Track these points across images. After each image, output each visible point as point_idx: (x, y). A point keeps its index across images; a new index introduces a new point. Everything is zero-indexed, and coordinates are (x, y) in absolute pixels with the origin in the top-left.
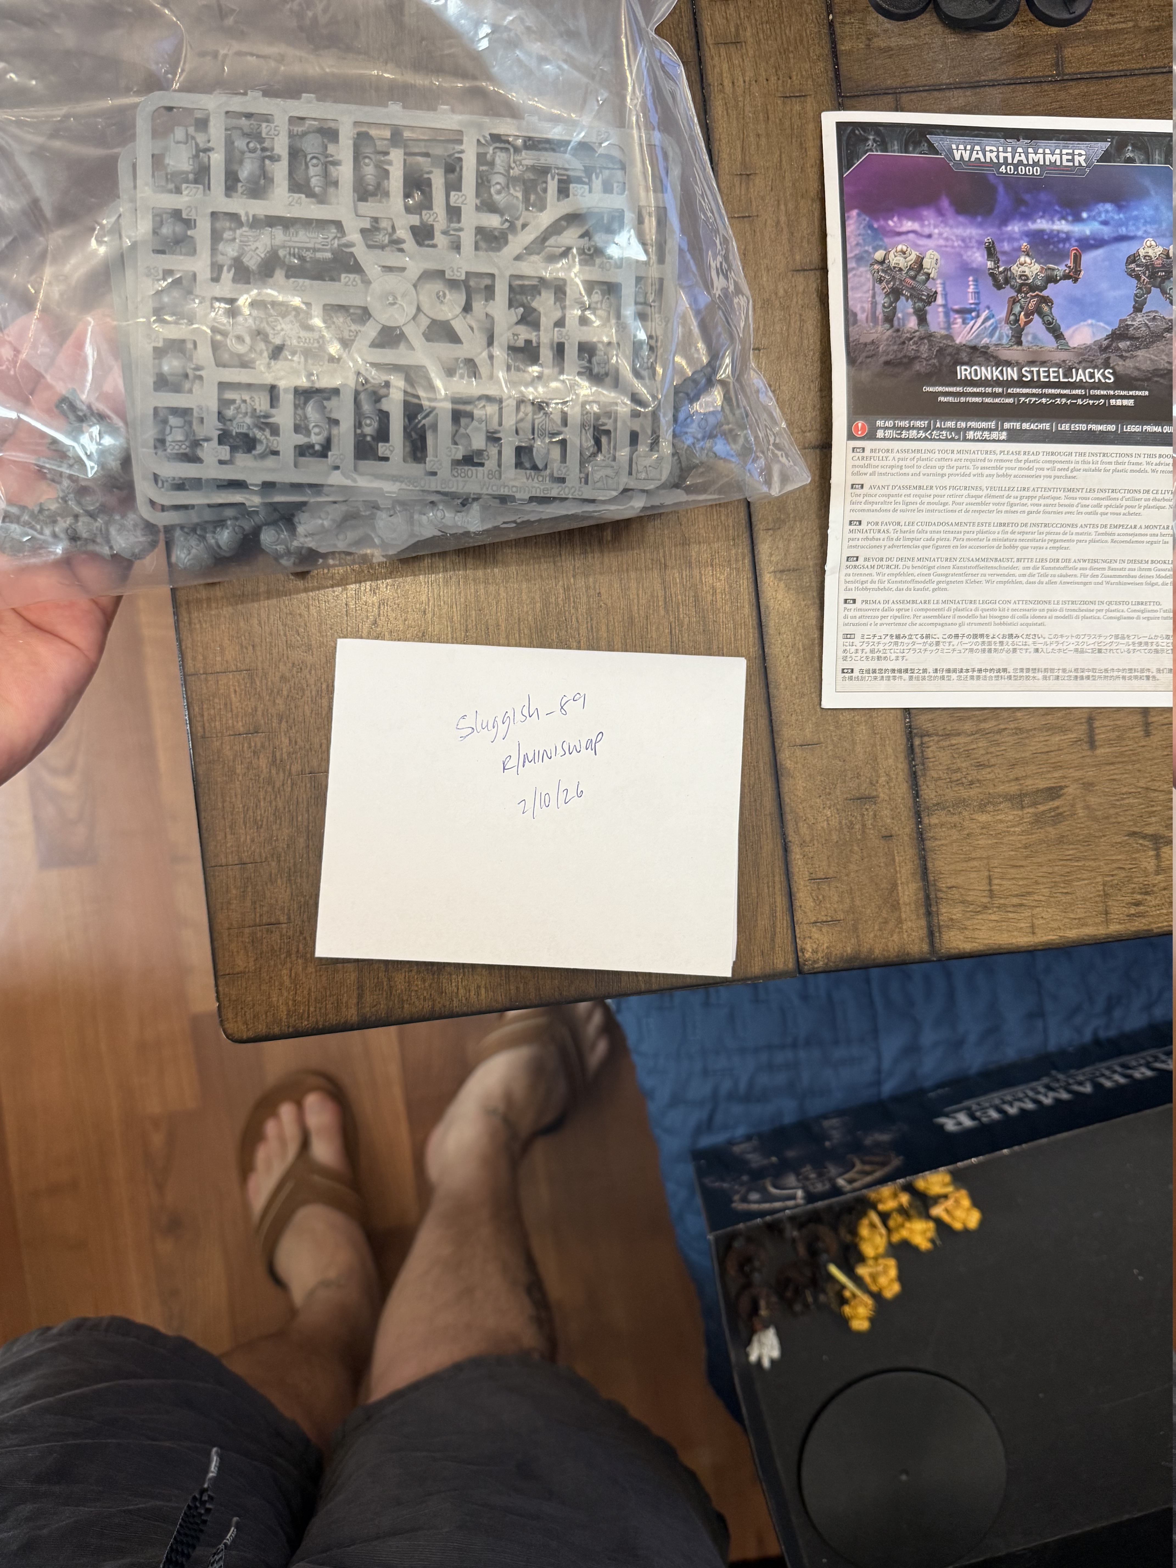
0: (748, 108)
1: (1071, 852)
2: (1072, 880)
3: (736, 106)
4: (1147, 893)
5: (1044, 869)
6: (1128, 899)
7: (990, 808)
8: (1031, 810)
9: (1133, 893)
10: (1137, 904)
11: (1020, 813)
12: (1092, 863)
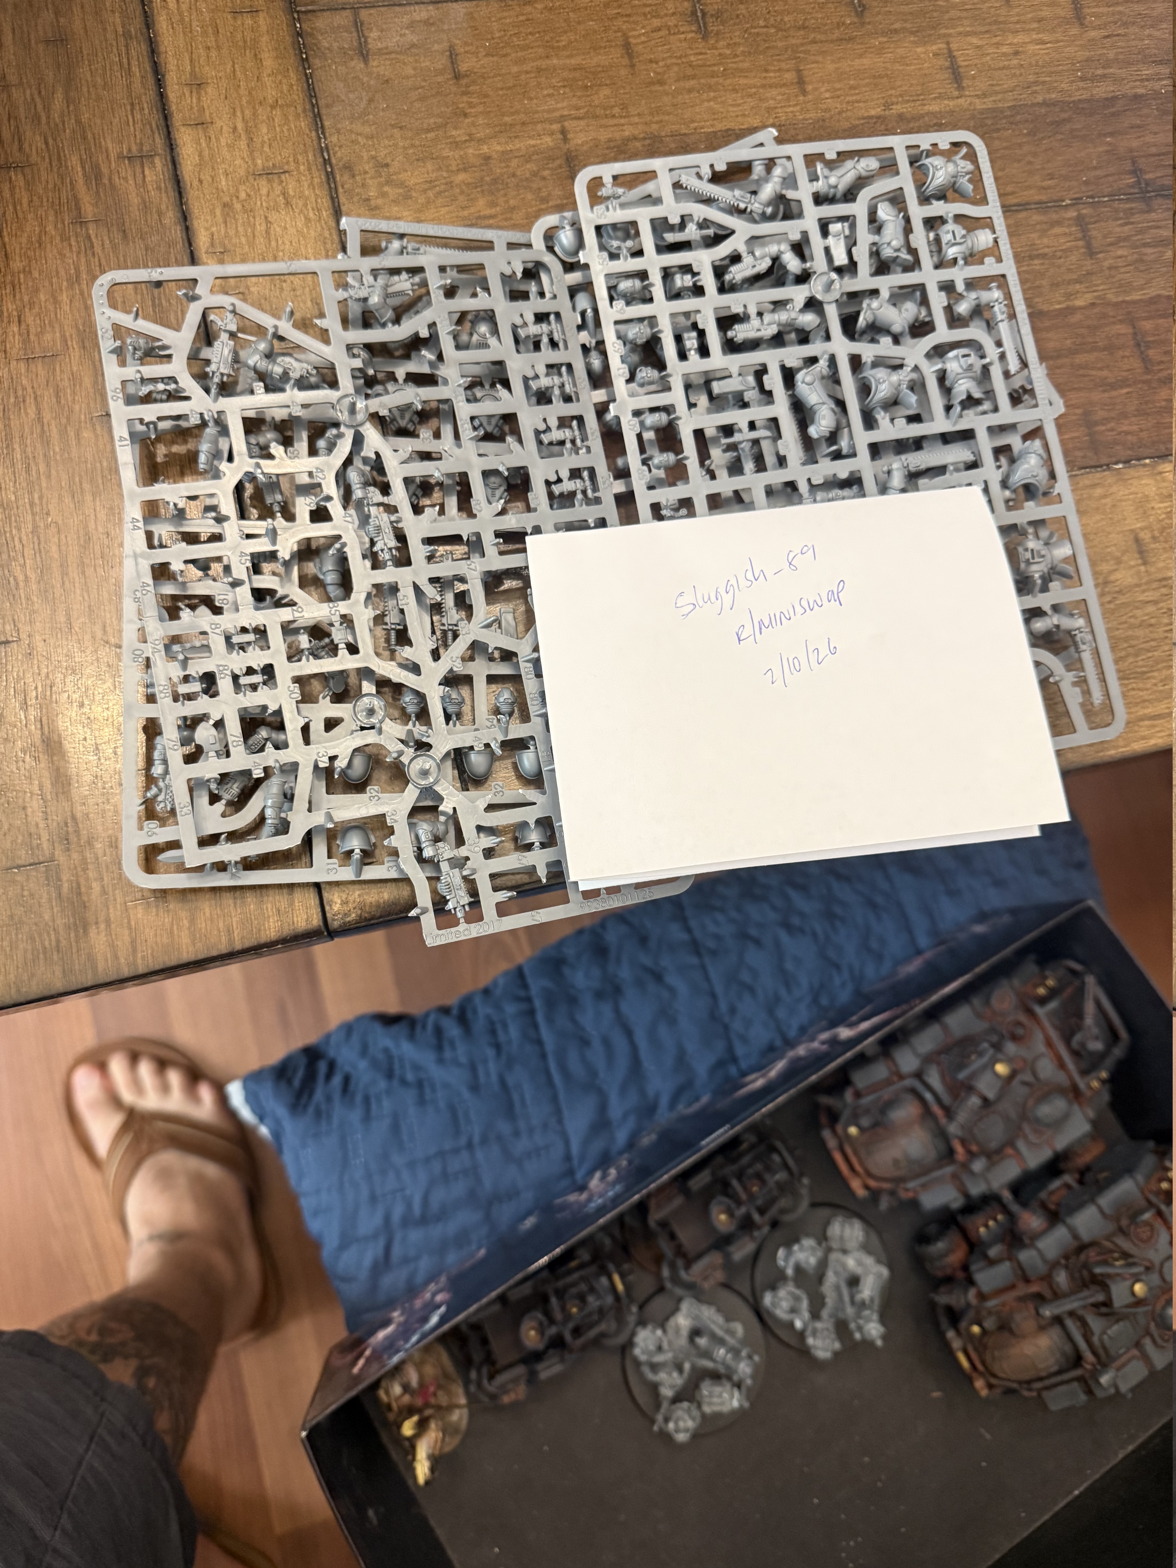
0: (194, 24)
3: (182, 20)
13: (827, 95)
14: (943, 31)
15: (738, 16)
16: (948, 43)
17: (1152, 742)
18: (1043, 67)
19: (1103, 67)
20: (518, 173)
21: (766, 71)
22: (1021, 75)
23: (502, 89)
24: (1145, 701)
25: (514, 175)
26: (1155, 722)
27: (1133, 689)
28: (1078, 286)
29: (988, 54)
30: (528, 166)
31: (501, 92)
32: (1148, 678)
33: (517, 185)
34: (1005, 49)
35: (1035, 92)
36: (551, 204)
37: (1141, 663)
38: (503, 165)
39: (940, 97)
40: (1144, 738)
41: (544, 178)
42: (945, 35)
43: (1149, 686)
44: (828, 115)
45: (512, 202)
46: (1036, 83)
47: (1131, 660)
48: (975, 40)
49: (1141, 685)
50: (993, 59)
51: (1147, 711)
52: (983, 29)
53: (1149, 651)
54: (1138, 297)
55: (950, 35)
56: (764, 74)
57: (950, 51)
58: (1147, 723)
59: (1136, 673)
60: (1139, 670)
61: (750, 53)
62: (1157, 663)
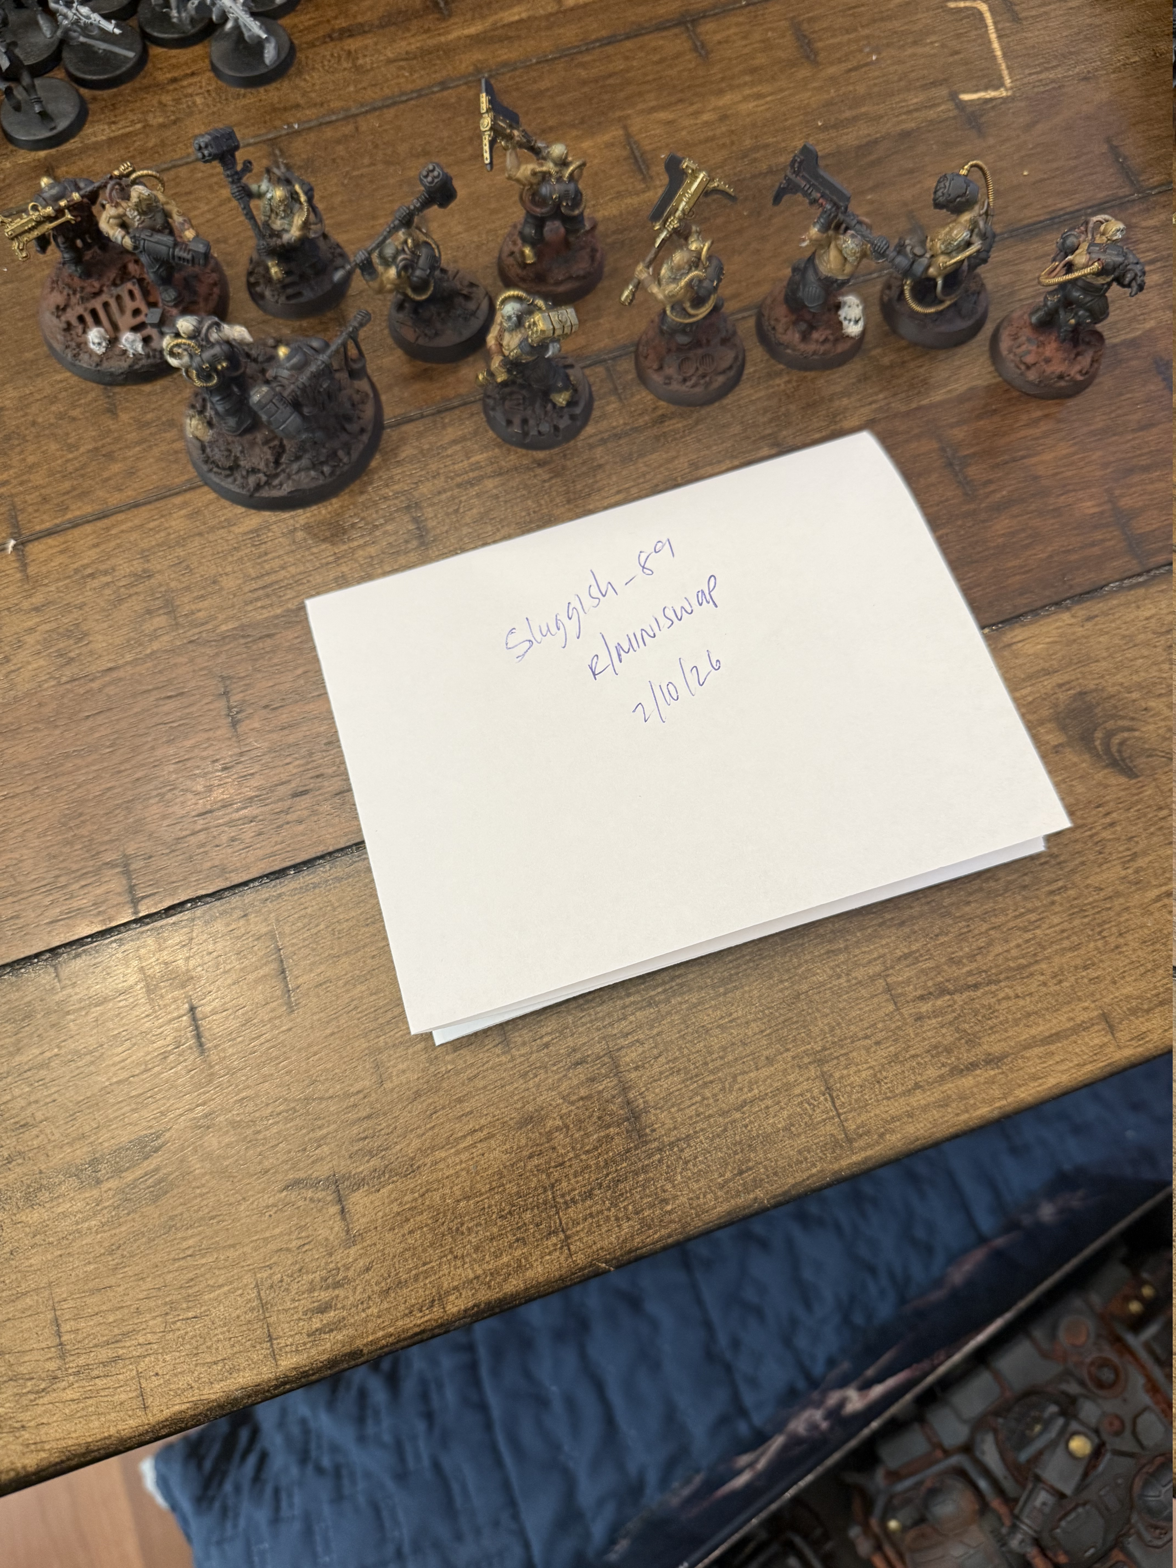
1: (191, 1242)
2: (200, 1293)
4: (337, 1285)
5: (149, 1284)
6: (306, 1303)
7: (45, 1196)
8: (113, 1184)
9: (311, 1290)
10: (323, 1309)
11: (95, 1192)
12: (232, 1254)
13: (459, 228)
14: (618, 114)
15: (334, 160)
16: (625, 128)
17: (1051, 1081)
18: (764, 125)
19: (850, 108)
20: (40, 420)
21: (374, 218)
22: (732, 143)
23: (22, 320)
24: (1029, 1015)
25: (34, 423)
26: (1053, 1048)
27: (1007, 998)
28: (845, 401)
29: (683, 128)
30: (53, 408)
31: (20, 324)
32: (1032, 974)
33: (37, 436)
34: (705, 117)
35: (755, 160)
36: (82, 450)
37: (1014, 952)
38: (20, 413)
39: (619, 195)
40: (1034, 1078)
41: (74, 419)
42: (620, 119)
43: (1033, 988)
44: (460, 254)
45: (31, 459)
46: (755, 149)
47: (998, 949)
48: (663, 115)
49: (1019, 990)
51: (1034, 1031)
52: (673, 99)
53: (1025, 930)
54: (938, 398)
55: (628, 117)
56: (371, 223)
57: (628, 136)
58: (1037, 1051)
59: (1010, 969)
60: (1012, 964)
61: (351, 201)
62: (1044, 948)
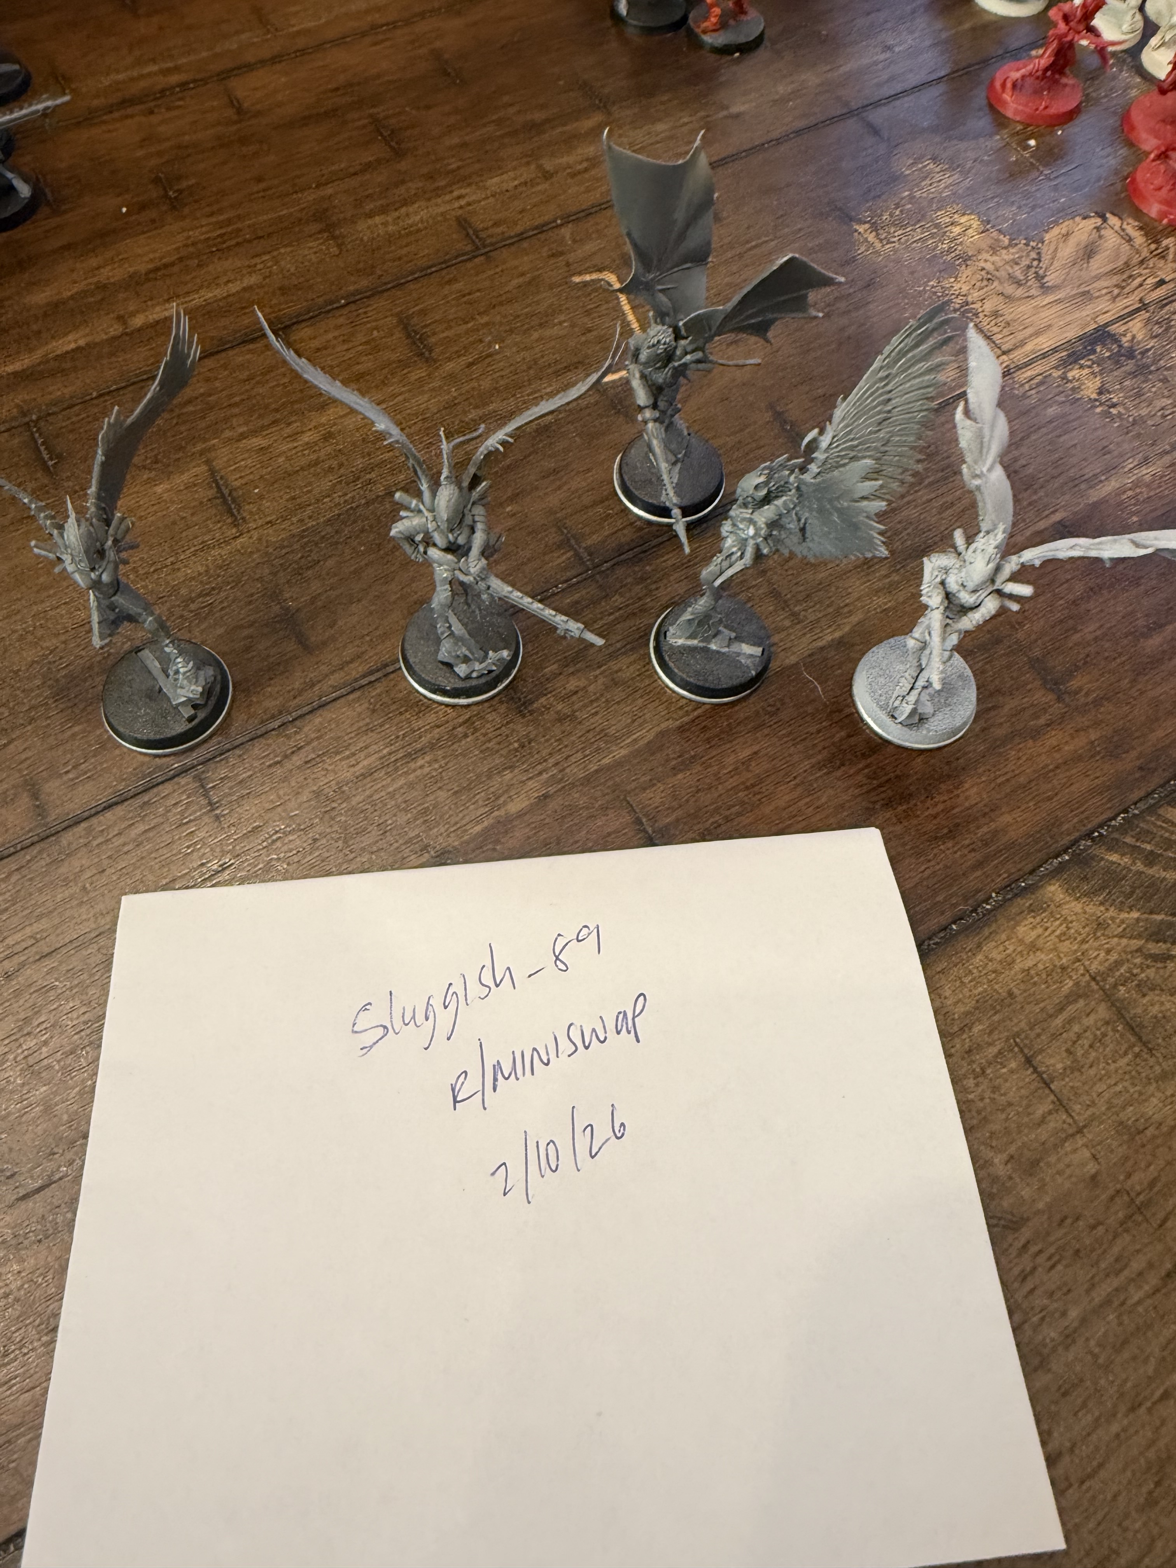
14: (200, 447)
16: (208, 462)
29: (280, 455)
42: (202, 453)
50: (289, 459)
